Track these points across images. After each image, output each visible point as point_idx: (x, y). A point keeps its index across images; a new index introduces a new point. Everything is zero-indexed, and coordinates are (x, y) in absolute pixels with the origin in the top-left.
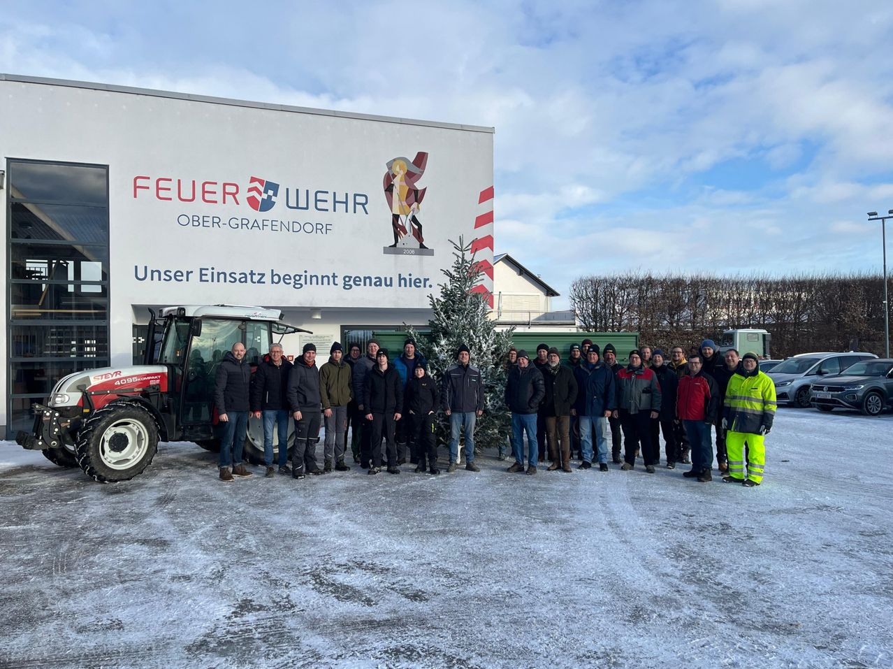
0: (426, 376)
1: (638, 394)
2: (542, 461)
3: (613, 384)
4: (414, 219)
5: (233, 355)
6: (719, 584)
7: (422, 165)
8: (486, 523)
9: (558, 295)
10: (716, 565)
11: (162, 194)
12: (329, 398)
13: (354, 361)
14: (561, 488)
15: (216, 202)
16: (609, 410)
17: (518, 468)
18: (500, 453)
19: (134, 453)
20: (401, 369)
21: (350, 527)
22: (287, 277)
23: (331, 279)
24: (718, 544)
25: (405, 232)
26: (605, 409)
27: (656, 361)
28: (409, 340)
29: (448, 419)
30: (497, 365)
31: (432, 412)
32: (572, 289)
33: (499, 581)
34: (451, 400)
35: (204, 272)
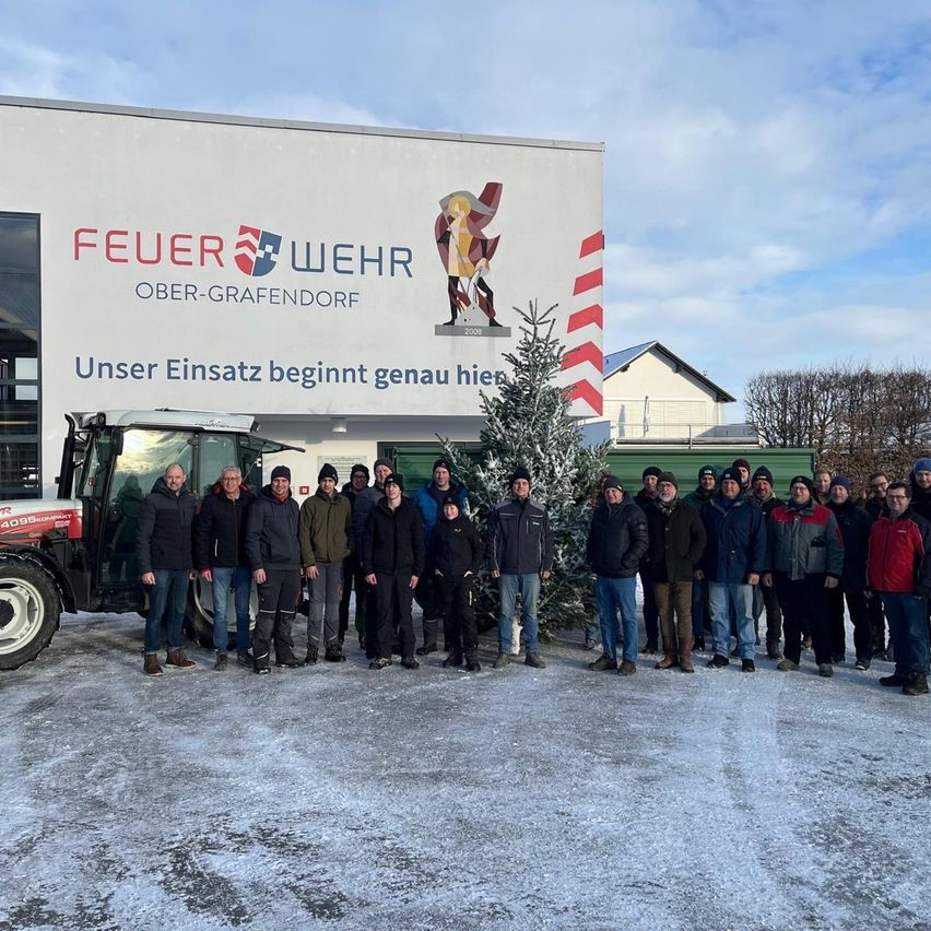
0: (462, 518)
1: (804, 547)
2: (652, 653)
3: (763, 529)
4: (481, 284)
5: (165, 485)
6: (896, 905)
7: (494, 200)
8: (515, 761)
9: (733, 400)
10: (899, 863)
11: (114, 253)
12: (314, 550)
13: (356, 493)
14: (666, 700)
15: (190, 264)
16: (757, 573)
17: (608, 664)
18: (587, 638)
19: (23, 630)
20: (428, 505)
21: (293, 761)
22: (293, 372)
23: (358, 374)
24: (914, 817)
25: (468, 303)
26: (750, 571)
27: (836, 496)
28: (443, 461)
29: (496, 584)
30: (580, 501)
31: (469, 572)
32: (748, 390)
33: (487, 881)
34: (500, 555)
35: (173, 365)
